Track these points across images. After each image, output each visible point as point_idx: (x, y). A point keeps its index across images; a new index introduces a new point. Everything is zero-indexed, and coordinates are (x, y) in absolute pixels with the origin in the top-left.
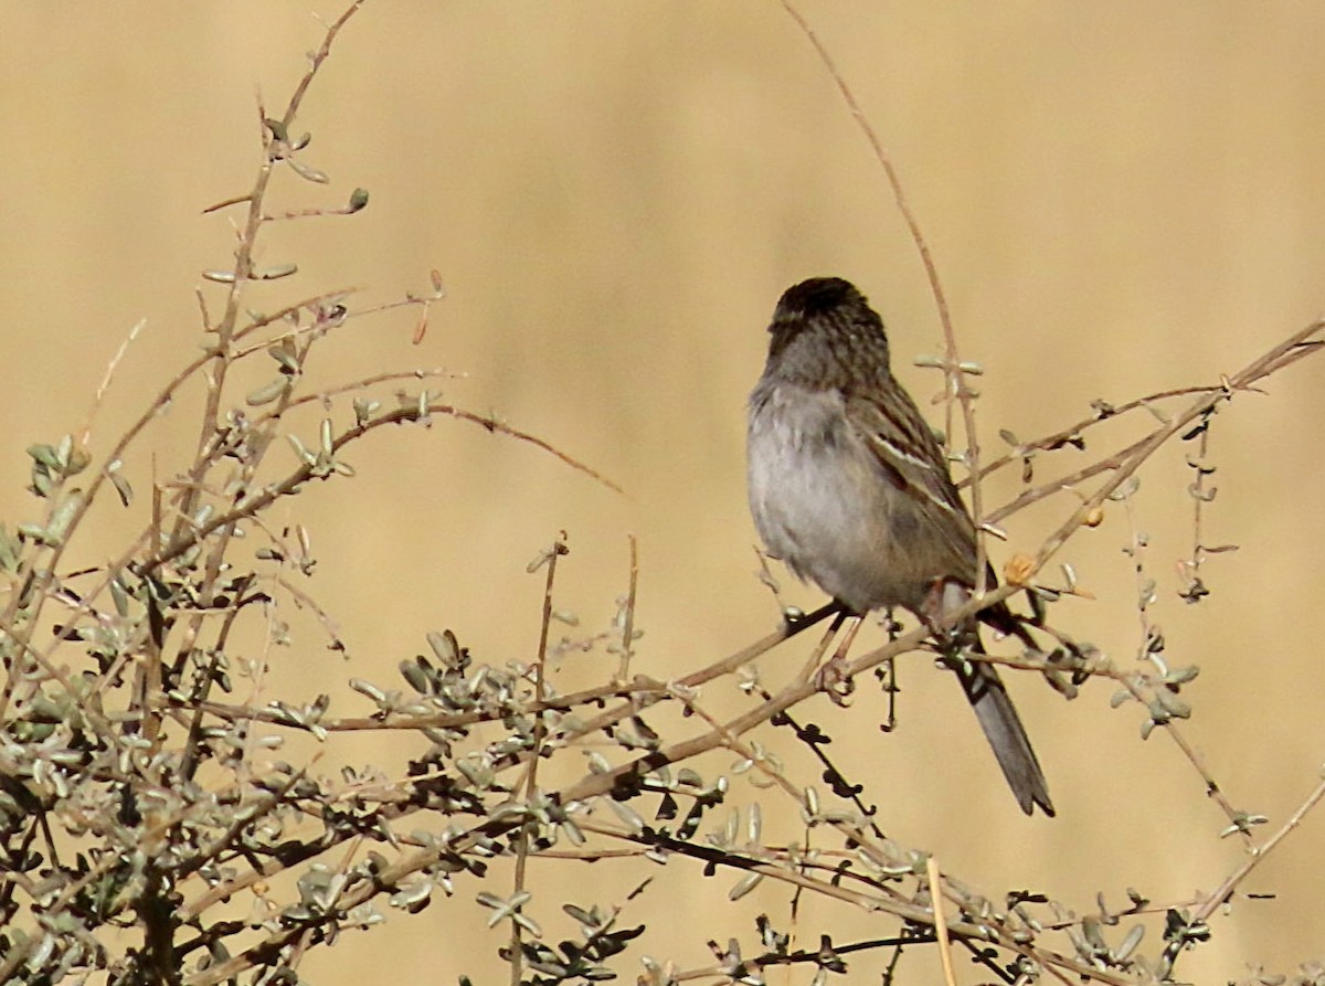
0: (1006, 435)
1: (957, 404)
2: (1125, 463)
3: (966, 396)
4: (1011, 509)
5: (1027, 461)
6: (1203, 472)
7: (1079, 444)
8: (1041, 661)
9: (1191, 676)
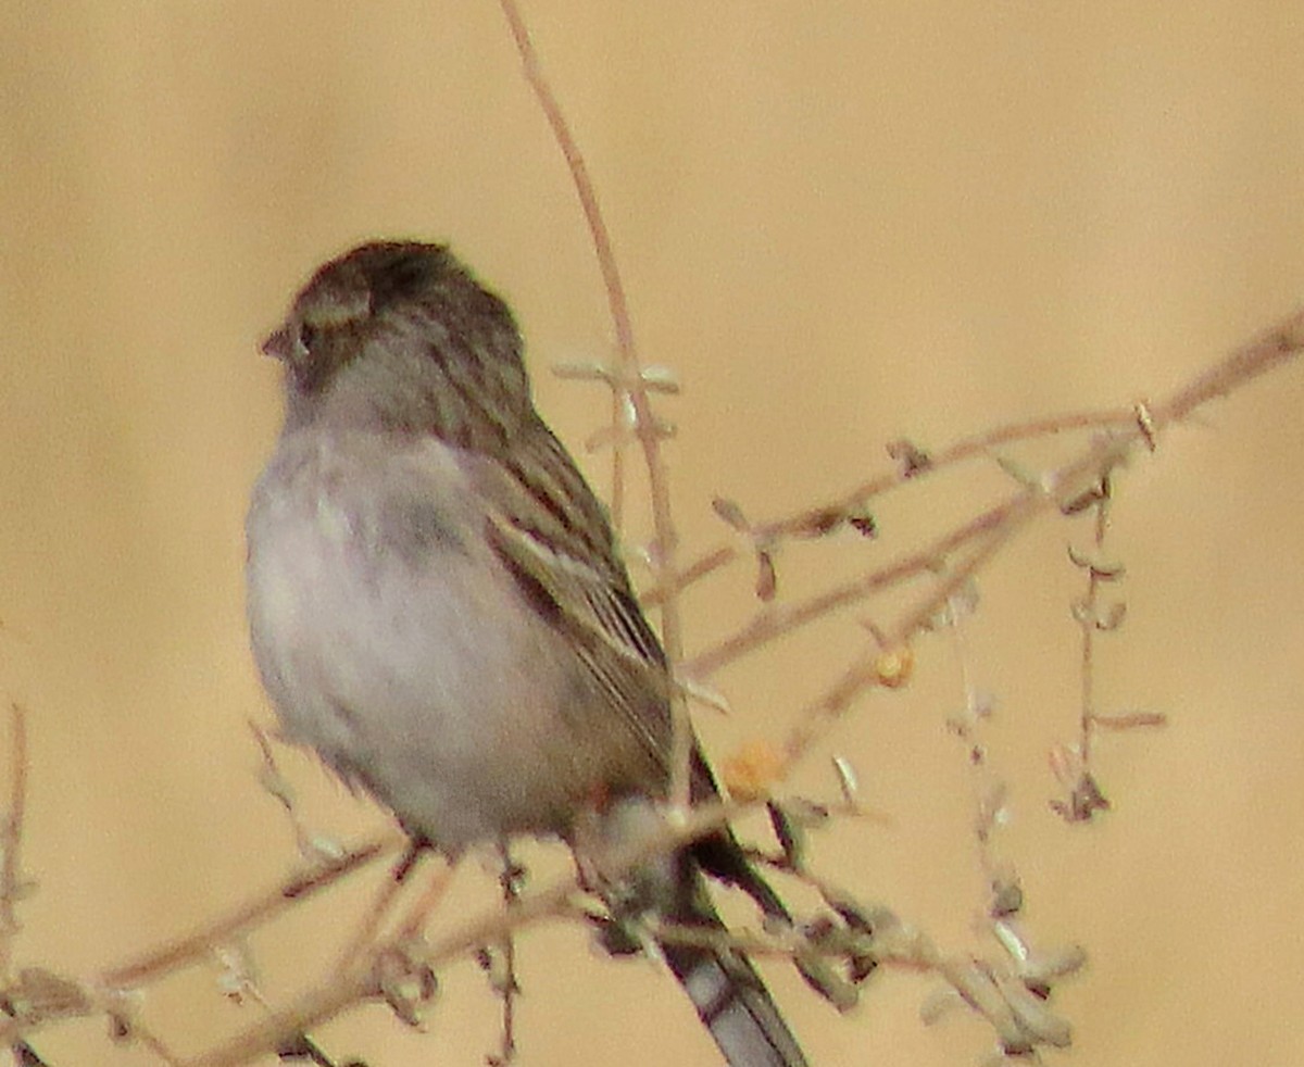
0: (725, 510)
1: (634, 451)
2: (953, 560)
3: (650, 433)
4: (735, 648)
5: (765, 558)
6: (1096, 574)
7: (865, 525)
8: (791, 938)
9: (1074, 965)
